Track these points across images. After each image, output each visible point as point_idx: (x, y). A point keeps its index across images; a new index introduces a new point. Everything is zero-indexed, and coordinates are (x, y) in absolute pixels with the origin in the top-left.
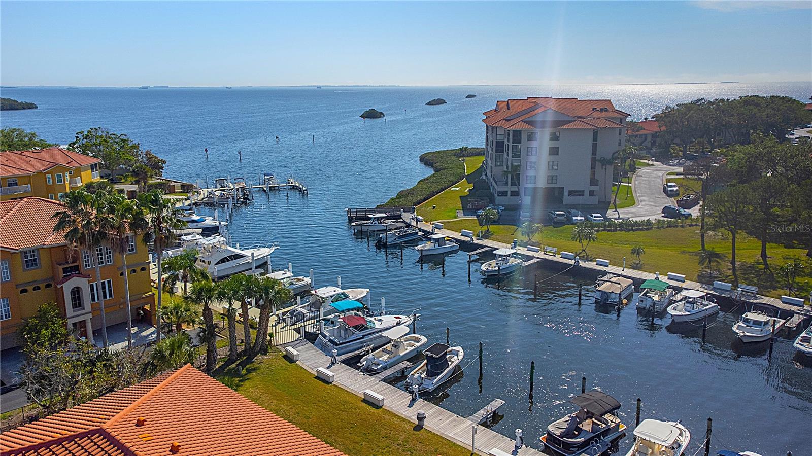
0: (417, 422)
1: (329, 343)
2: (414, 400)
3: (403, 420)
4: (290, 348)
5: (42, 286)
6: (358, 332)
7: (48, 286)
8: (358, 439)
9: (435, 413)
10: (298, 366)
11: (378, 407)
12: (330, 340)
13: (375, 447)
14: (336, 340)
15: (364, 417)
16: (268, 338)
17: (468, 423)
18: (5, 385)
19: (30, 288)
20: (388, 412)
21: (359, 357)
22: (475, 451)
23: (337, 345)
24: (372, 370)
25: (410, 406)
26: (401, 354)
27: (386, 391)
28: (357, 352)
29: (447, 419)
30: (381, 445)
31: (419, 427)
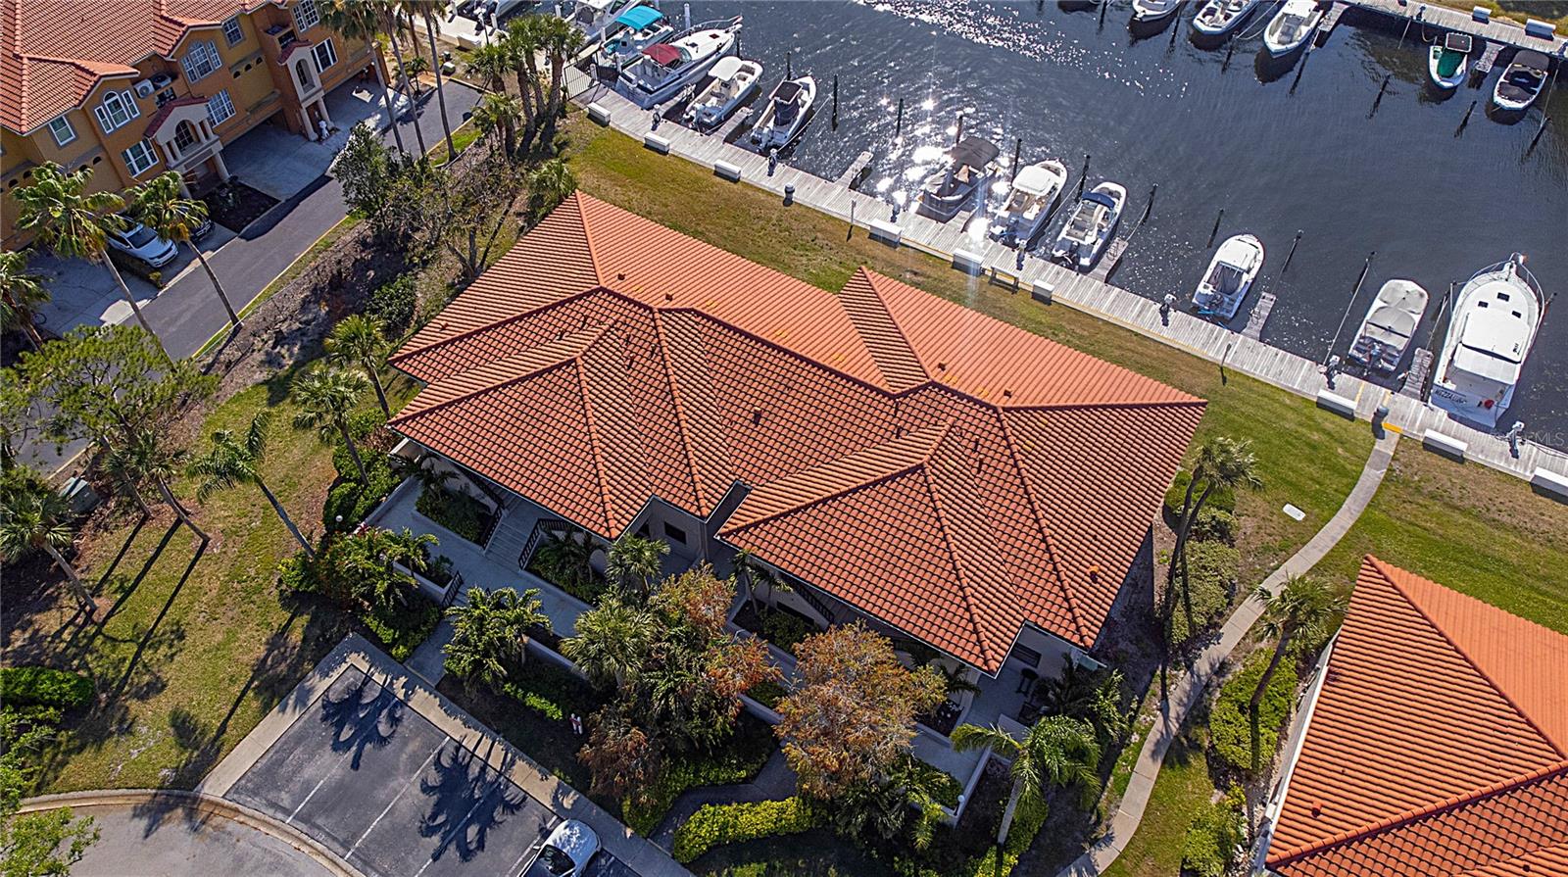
0: (784, 195)
1: (639, 90)
2: (772, 166)
3: (769, 194)
4: (593, 105)
5: (253, 63)
6: (673, 71)
7: (259, 61)
8: (729, 224)
9: (800, 180)
10: (613, 130)
11: (736, 181)
12: (639, 86)
13: (750, 231)
14: (649, 86)
15: (725, 196)
16: (562, 93)
17: (840, 187)
18: (278, 201)
19: (242, 70)
20: (746, 185)
21: (682, 106)
22: (854, 223)
23: (651, 93)
24: (709, 126)
25: (770, 174)
26: (736, 97)
27: (736, 157)
28: (677, 99)
29: (815, 186)
30: (755, 227)
31: (788, 202)
